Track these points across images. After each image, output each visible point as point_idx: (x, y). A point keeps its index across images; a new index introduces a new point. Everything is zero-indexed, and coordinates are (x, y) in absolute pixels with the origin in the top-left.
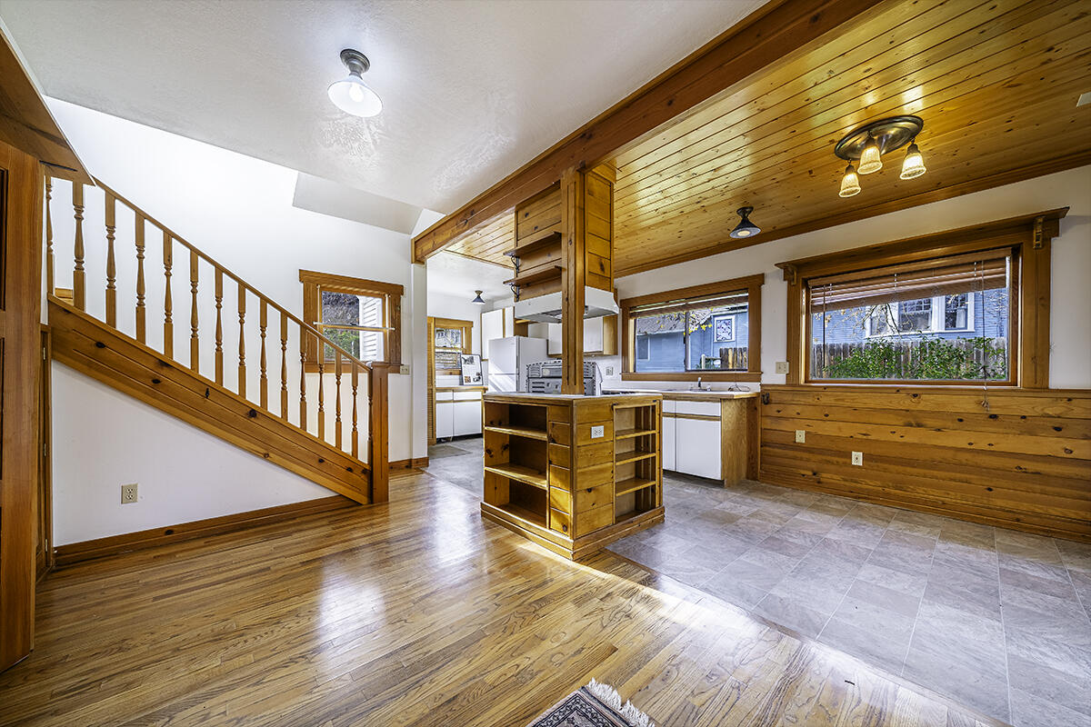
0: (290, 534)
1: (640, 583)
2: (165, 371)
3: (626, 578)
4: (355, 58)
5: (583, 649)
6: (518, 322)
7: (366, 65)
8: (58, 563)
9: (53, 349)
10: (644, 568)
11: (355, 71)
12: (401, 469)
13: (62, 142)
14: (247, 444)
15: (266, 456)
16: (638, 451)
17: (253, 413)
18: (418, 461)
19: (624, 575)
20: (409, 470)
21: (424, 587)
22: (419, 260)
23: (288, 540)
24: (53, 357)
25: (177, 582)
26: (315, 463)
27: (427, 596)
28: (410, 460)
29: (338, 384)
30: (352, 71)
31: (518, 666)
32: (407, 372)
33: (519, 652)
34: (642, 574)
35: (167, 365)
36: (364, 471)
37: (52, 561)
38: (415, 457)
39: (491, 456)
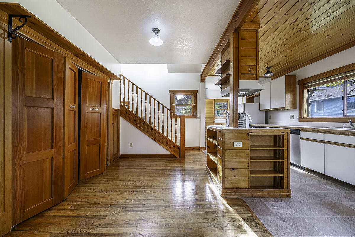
0: (156, 162)
1: (243, 219)
2: (137, 118)
3: (238, 214)
4: (156, 30)
5: (192, 229)
6: (248, 97)
7: (159, 31)
8: (121, 157)
9: (121, 114)
10: (252, 213)
11: (156, 34)
12: (196, 149)
13: (112, 74)
14: (151, 137)
15: (155, 140)
16: (275, 157)
17: (152, 129)
18: (202, 148)
19: (238, 212)
20: (199, 150)
21: (169, 186)
22: (203, 81)
23: (155, 163)
24: (121, 116)
25: (131, 166)
26: (165, 143)
27: (167, 189)
28: (200, 147)
29: (172, 121)
30: (155, 34)
31: (168, 221)
32: (199, 118)
33: (173, 217)
34: (248, 215)
35: (136, 117)
36: (178, 148)
37: (120, 156)
38: (201, 146)
39: (210, 149)
